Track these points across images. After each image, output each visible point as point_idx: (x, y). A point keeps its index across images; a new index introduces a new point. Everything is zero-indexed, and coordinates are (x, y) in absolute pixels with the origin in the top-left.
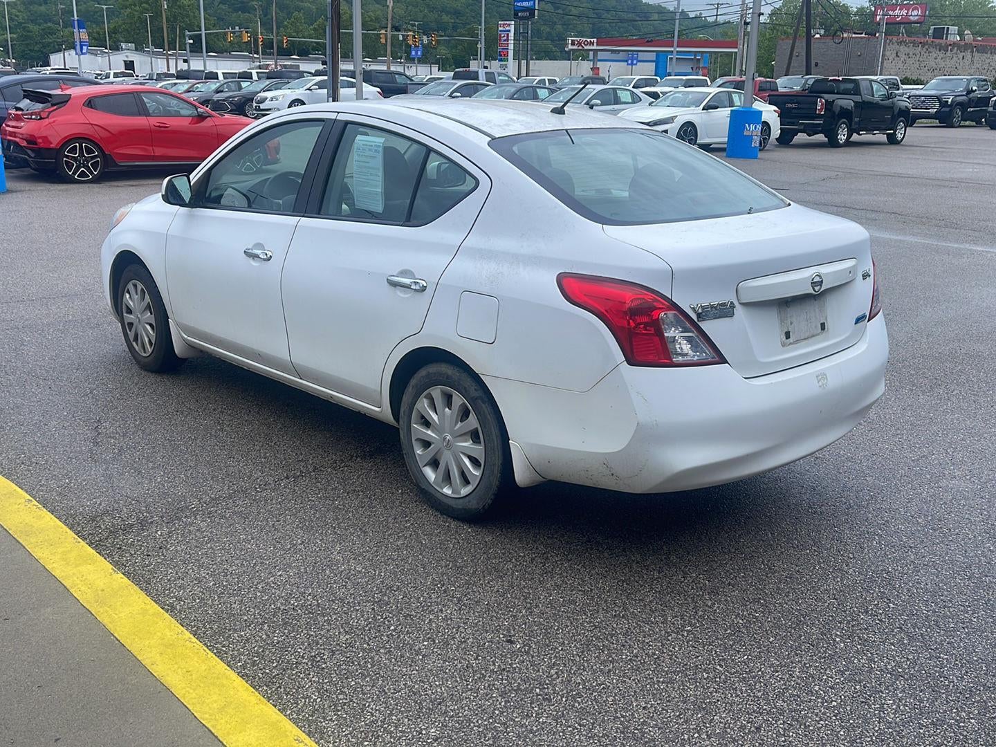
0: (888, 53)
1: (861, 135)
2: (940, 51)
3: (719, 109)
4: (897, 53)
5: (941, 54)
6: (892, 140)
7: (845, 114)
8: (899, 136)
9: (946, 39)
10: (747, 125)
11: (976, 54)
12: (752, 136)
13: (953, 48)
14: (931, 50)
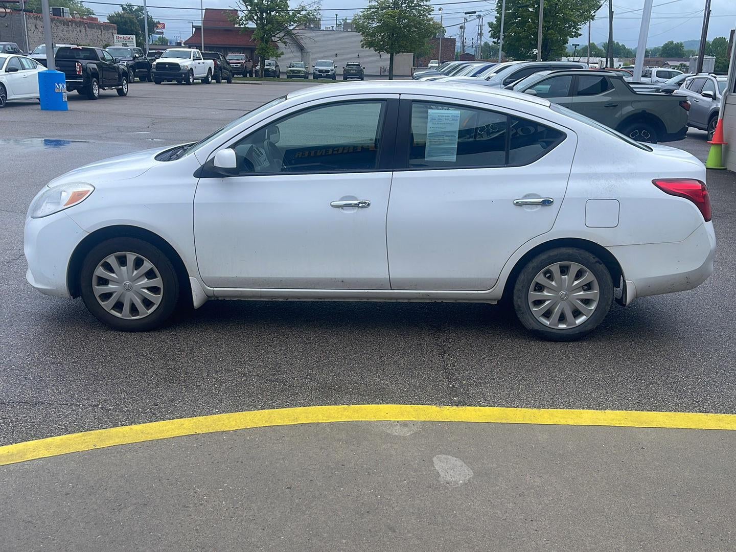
0: (29, 25)
1: (105, 90)
2: (64, 25)
3: (19, 71)
4: (36, 26)
5: (65, 28)
6: (121, 93)
7: (95, 74)
8: (125, 90)
9: (64, 16)
10: (56, 84)
11: (88, 29)
12: (62, 93)
13: (72, 23)
14: (58, 24)
